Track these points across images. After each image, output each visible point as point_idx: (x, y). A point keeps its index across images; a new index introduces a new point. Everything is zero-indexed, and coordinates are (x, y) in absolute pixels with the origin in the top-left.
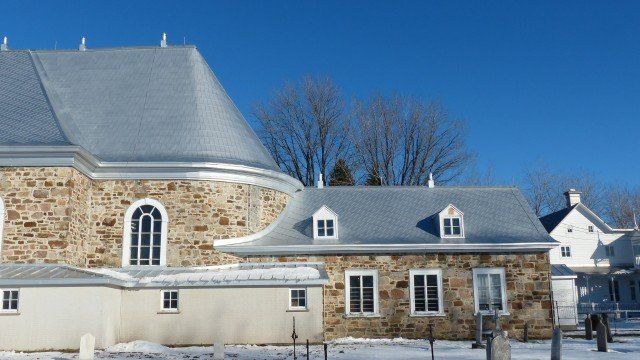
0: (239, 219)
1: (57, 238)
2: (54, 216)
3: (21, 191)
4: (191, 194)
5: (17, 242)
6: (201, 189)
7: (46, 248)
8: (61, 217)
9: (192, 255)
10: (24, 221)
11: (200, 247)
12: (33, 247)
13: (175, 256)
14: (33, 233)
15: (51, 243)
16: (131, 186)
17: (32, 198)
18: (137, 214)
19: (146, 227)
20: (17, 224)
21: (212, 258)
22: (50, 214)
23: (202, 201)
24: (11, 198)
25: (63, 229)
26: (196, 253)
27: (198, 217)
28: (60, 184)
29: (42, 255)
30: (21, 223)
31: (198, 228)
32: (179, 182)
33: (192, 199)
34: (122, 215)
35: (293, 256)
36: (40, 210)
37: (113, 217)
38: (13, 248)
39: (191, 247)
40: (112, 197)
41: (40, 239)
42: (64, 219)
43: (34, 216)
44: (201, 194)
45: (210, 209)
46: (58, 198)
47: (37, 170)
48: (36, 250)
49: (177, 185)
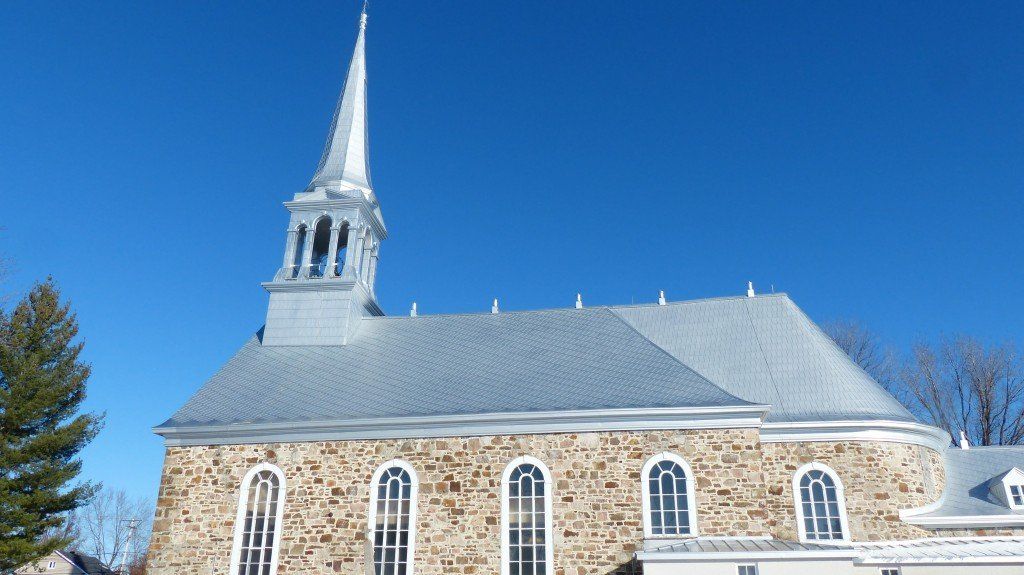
0: (918, 485)
1: (756, 507)
2: (748, 483)
3: (708, 455)
4: (864, 457)
5: (712, 512)
6: (873, 451)
7: (747, 518)
8: (757, 484)
9: (879, 528)
10: (717, 489)
11: (886, 518)
12: (731, 518)
13: (859, 529)
14: (728, 501)
15: (750, 513)
16: (794, 449)
17: (721, 463)
18: (805, 481)
19: (818, 495)
20: (709, 492)
21: (901, 531)
22: (744, 480)
23: (876, 465)
24: (698, 463)
25: (761, 498)
26: (882, 524)
27: (877, 483)
28: (750, 448)
29: (743, 526)
30: (713, 491)
31: (879, 496)
32: (847, 443)
33: (866, 462)
34: (789, 482)
35: (993, 528)
36: (732, 476)
37: (780, 485)
38: (709, 518)
39: (876, 518)
40: (774, 462)
41: (737, 509)
42: (760, 485)
43: (726, 483)
44: (874, 456)
45: (887, 473)
46: (750, 462)
47: (721, 433)
48: (735, 521)
49: (846, 447)
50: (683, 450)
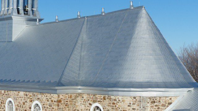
3: (46, 103)
4: (111, 102)
6: (115, 100)
16: (92, 97)
28: (55, 101)
32: (107, 96)
34: (89, 110)
40: (86, 101)
44: (115, 102)
46: (55, 107)
47: (49, 95)
49: (106, 98)
50: (40, 100)
